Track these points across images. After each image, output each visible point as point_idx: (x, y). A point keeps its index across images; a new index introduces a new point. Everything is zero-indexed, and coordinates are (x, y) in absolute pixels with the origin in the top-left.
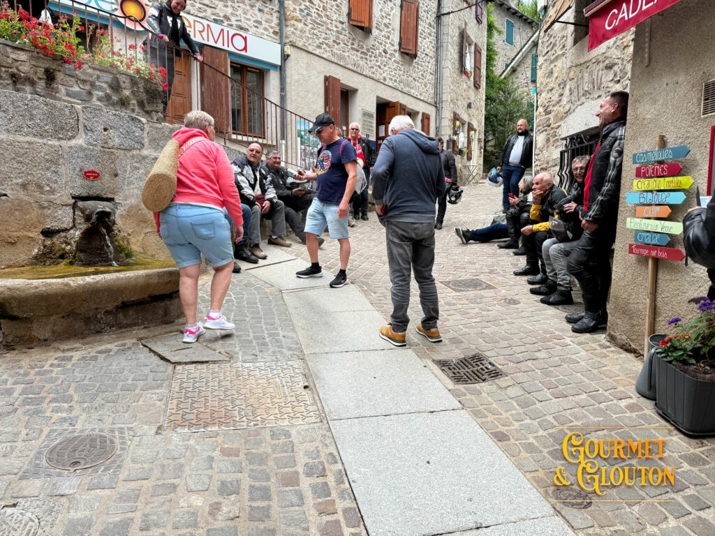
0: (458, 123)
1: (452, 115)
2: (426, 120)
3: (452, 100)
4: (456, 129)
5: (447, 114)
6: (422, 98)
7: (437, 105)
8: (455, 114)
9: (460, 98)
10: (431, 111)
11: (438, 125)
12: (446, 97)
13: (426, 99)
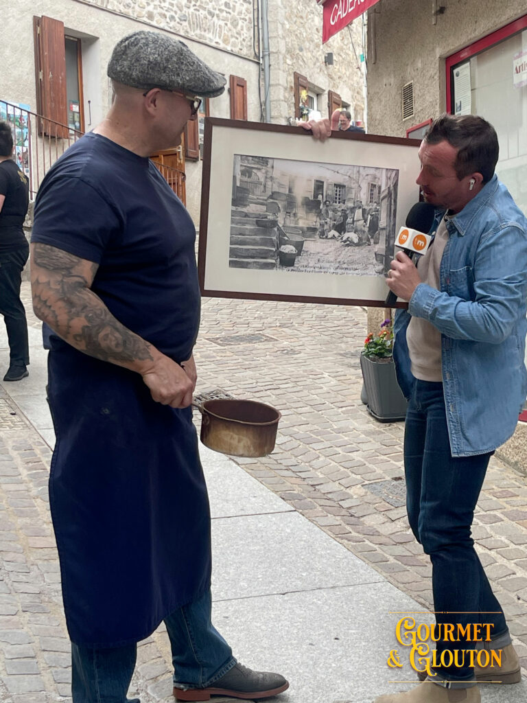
0: (304, 94)
1: (292, 78)
2: (238, 90)
3: (288, 51)
4: (301, 105)
5: (281, 79)
6: (229, 48)
7: (260, 60)
8: (297, 76)
9: (307, 44)
10: (249, 72)
11: (263, 99)
12: (278, 45)
13: (236, 50)
